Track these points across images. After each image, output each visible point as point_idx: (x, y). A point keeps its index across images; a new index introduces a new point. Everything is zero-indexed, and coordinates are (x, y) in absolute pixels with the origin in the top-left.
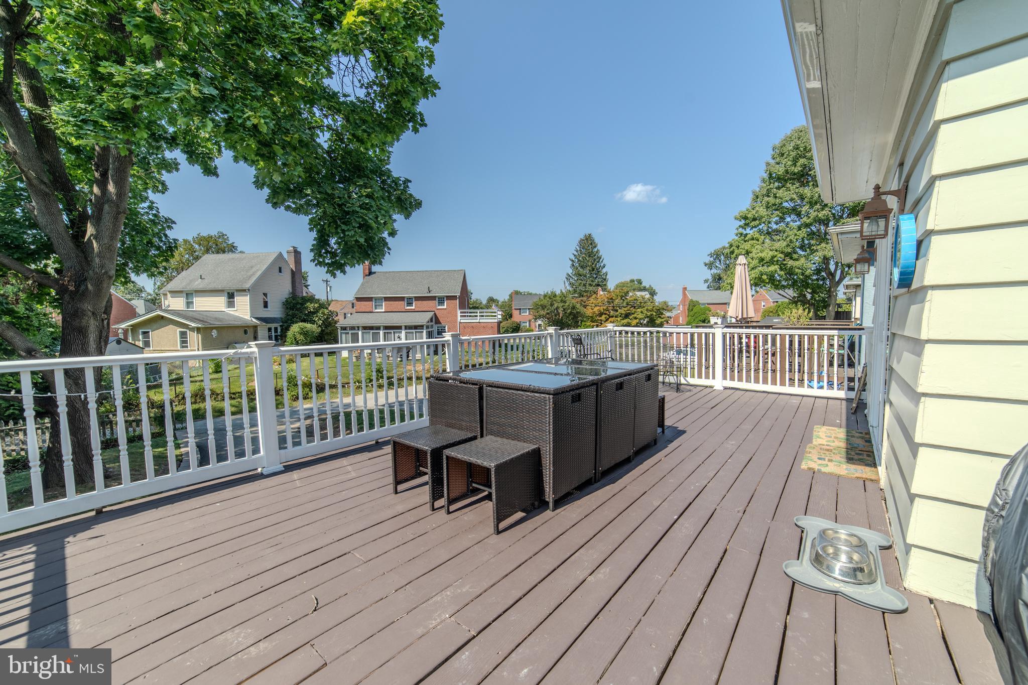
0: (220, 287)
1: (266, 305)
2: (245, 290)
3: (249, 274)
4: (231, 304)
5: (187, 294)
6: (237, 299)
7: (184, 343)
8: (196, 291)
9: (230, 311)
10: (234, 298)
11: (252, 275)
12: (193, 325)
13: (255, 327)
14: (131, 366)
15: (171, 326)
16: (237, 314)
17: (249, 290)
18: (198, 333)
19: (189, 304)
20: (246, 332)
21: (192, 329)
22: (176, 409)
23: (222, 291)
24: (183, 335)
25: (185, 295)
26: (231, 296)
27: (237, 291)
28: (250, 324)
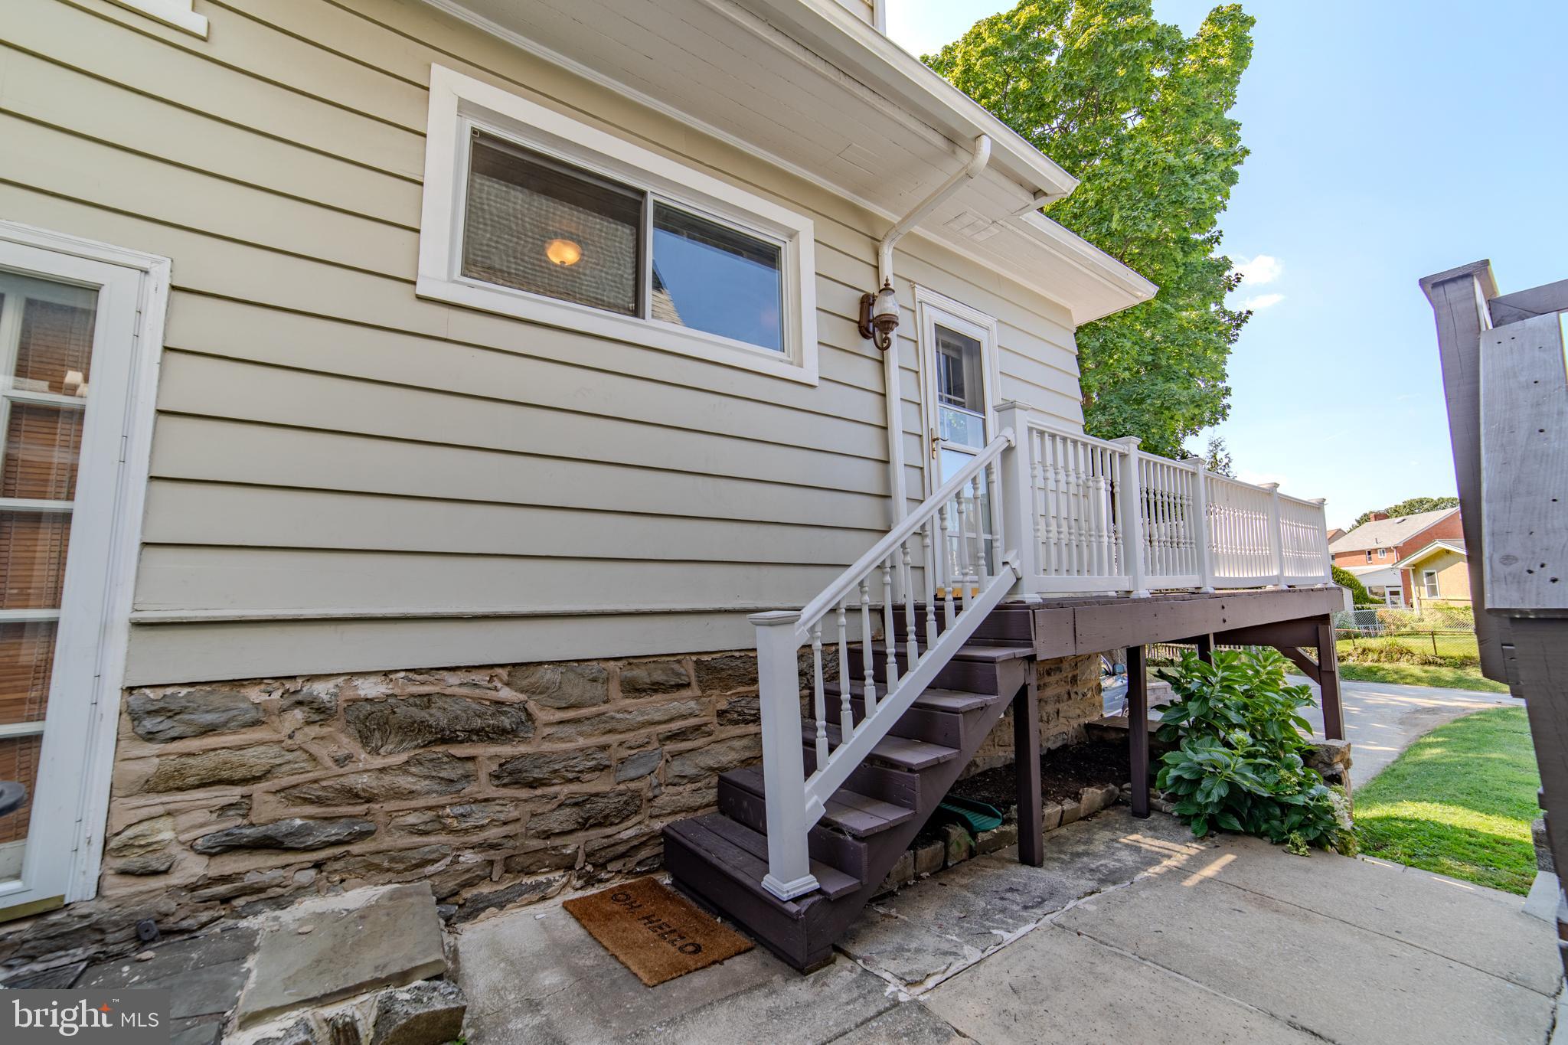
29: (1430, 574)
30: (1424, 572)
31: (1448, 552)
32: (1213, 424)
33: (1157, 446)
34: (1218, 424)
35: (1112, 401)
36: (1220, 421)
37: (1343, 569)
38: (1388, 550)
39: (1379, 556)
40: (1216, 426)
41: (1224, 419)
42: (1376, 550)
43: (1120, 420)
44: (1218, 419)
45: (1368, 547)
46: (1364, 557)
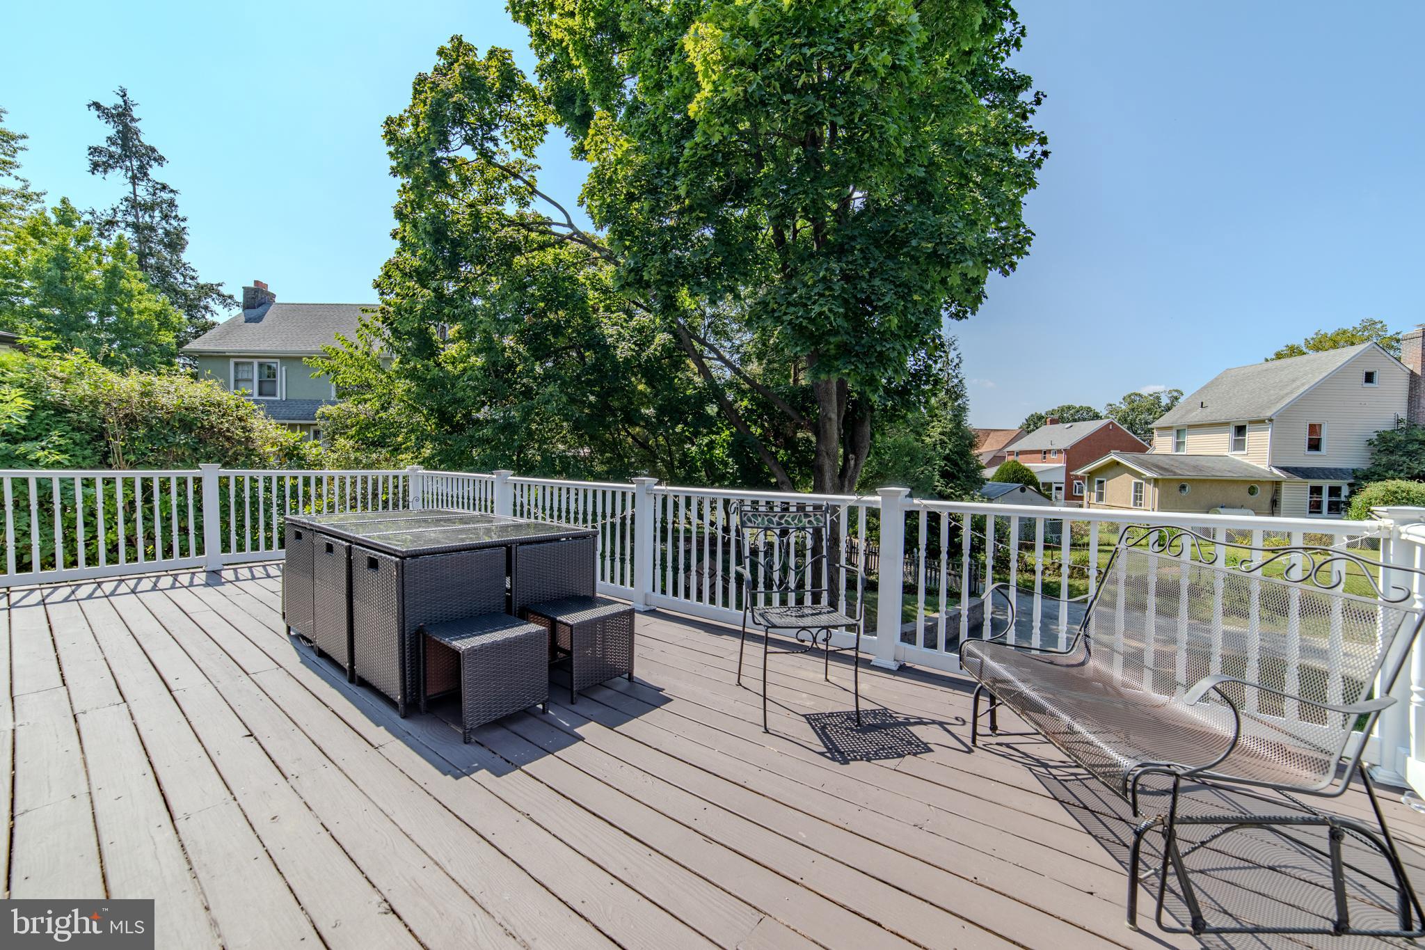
0: (1223, 419)
1: (1315, 445)
2: (1263, 421)
3: (1282, 393)
4: (1239, 445)
5: (1178, 431)
6: (1250, 436)
7: (1138, 499)
8: (1190, 426)
9: (1237, 456)
10: (1244, 435)
11: (1287, 394)
12: (1148, 474)
13: (1277, 484)
14: (1030, 519)
15: (1126, 475)
16: (1247, 461)
17: (1271, 420)
18: (1155, 486)
19: (1179, 445)
20: (1252, 491)
21: (1148, 480)
22: (1048, 579)
23: (1227, 424)
24: (1138, 488)
25: (1175, 433)
26: (1240, 430)
27: (1251, 422)
28: (1270, 477)
29: (1101, 482)
30: (1097, 479)
31: (1118, 463)
32: (961, 318)
33: (917, 325)
34: (967, 318)
35: (853, 238)
36: (969, 315)
37: (1026, 465)
38: (1059, 451)
39: (1052, 456)
40: (964, 320)
41: (973, 313)
42: (1049, 451)
43: (865, 272)
44: (966, 312)
45: (1044, 448)
46: (1040, 456)
